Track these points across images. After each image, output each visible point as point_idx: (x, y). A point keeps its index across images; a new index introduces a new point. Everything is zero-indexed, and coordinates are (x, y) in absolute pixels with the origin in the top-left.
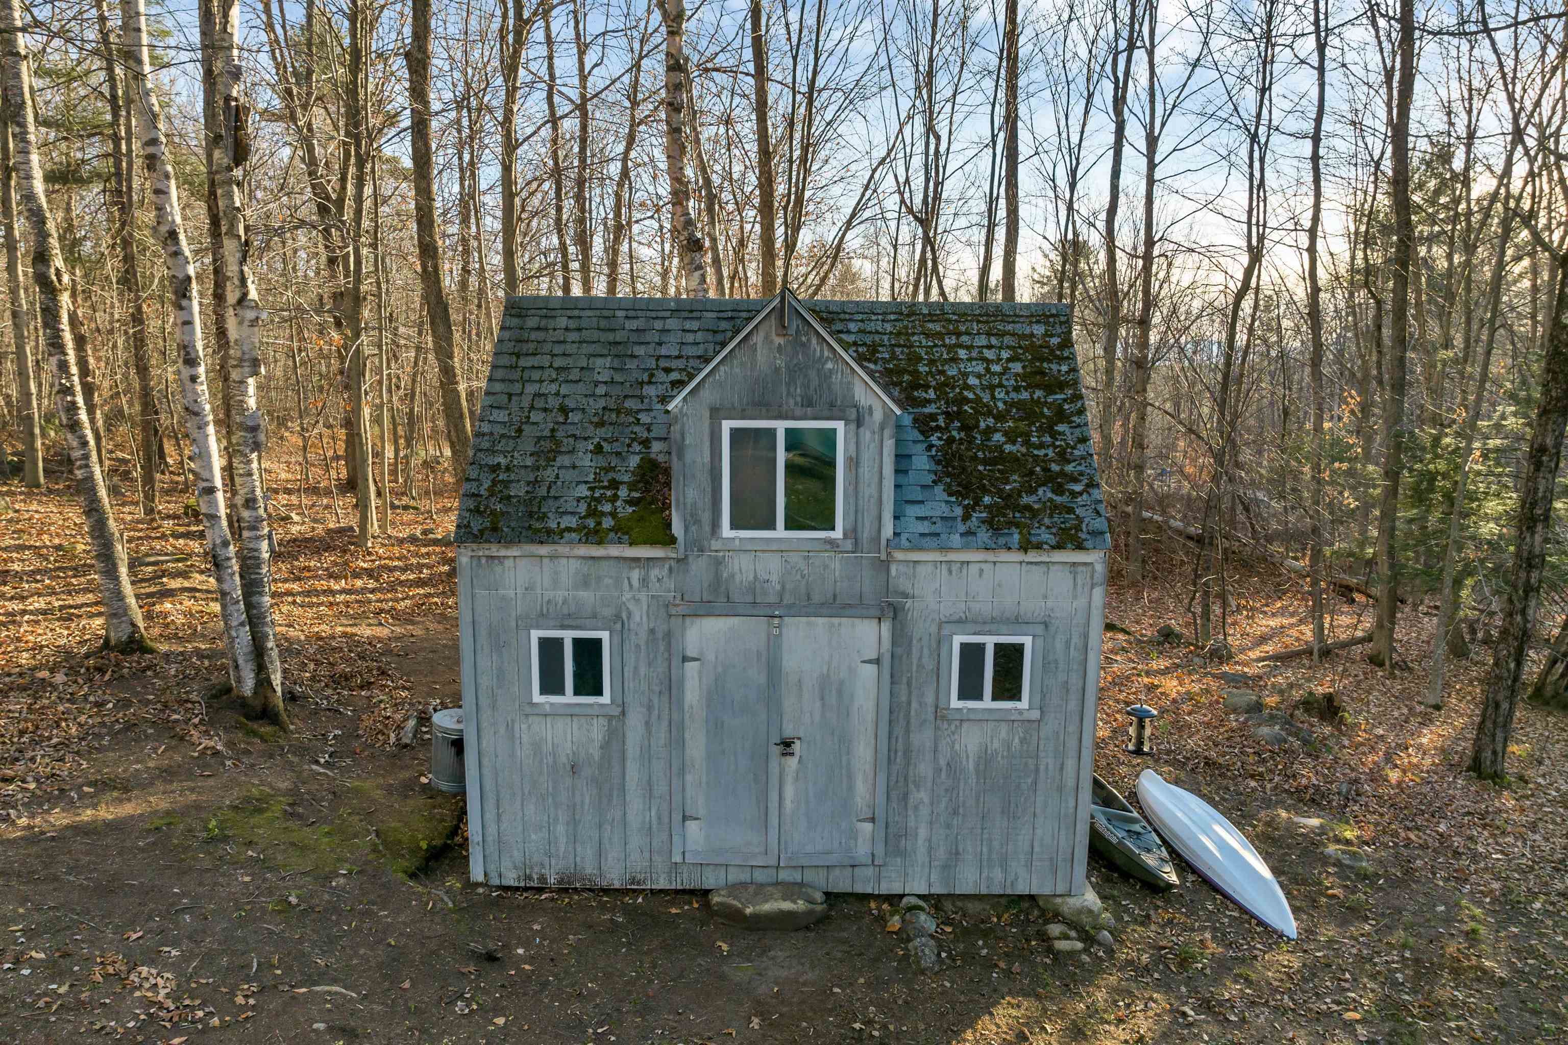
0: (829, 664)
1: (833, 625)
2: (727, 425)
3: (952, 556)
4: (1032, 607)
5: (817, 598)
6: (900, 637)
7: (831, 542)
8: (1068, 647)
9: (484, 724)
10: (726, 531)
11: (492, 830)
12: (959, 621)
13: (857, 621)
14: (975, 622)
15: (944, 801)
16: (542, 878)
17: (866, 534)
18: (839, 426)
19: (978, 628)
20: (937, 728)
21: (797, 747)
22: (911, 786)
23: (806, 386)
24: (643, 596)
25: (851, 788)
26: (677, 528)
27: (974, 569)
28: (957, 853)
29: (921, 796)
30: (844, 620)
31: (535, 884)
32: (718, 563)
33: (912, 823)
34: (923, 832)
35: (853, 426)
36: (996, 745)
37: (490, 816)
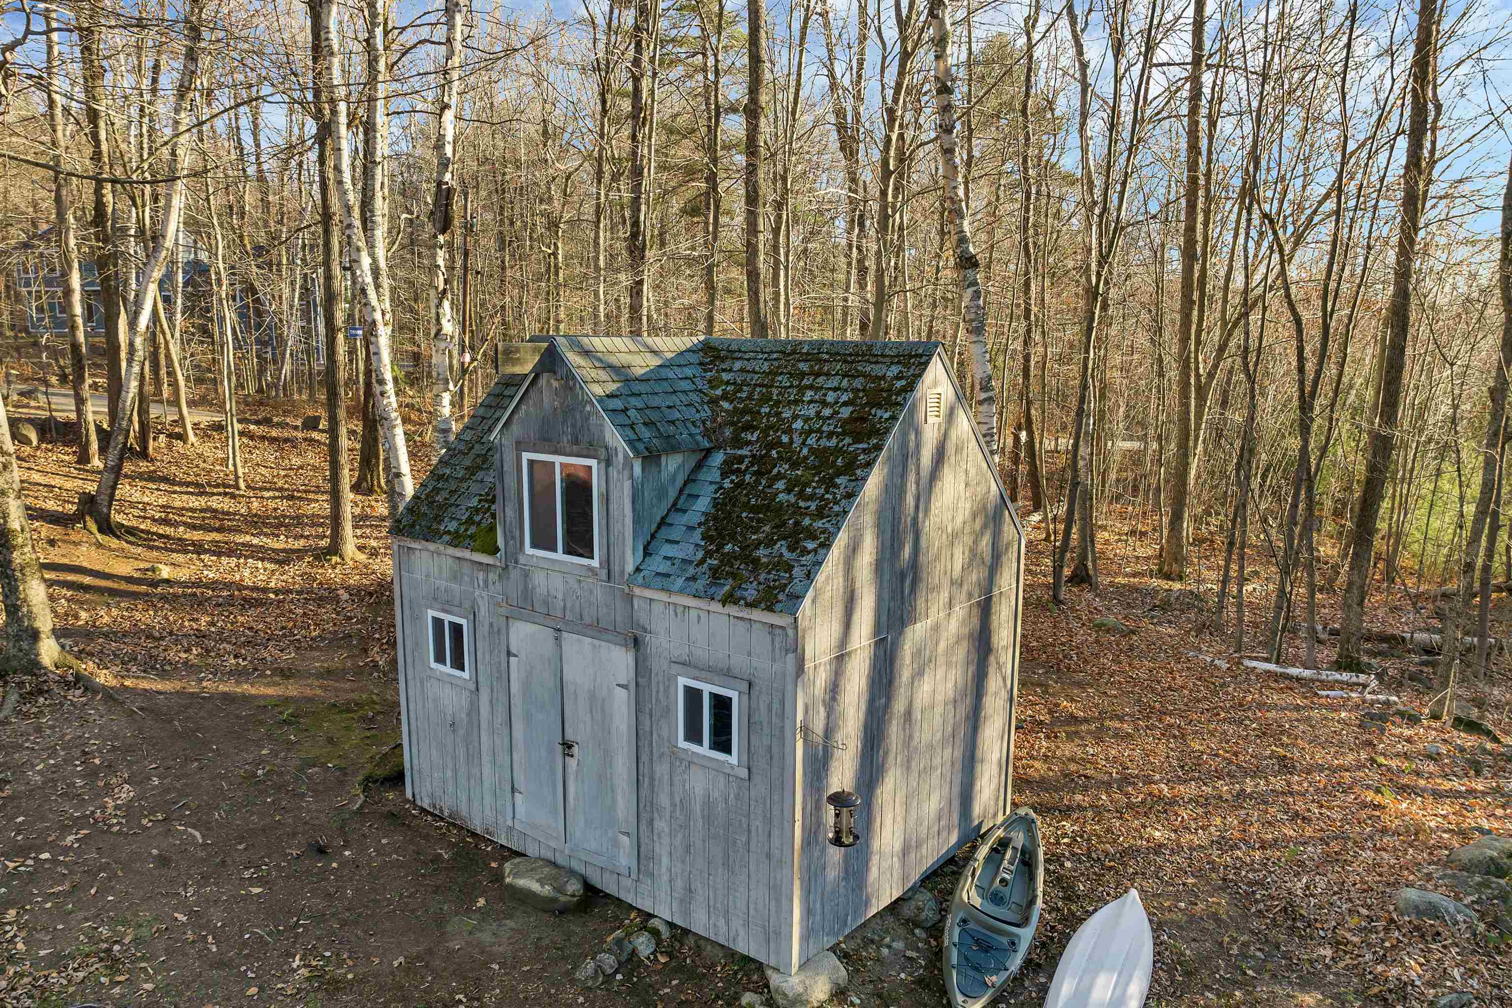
0: (595, 681)
1: (594, 646)
2: (526, 456)
3: (675, 599)
4: (739, 662)
5: (587, 620)
6: (641, 668)
7: (590, 569)
8: (770, 710)
9: (409, 677)
10: (529, 550)
11: (415, 761)
12: (683, 664)
13: (612, 646)
14: (696, 667)
15: (680, 835)
16: (441, 810)
17: (616, 568)
18: (593, 463)
19: (697, 673)
20: (672, 764)
21: (575, 750)
22: (656, 815)
23: (574, 426)
24: (484, 594)
25: (614, 801)
26: (500, 542)
27: (693, 613)
28: (690, 891)
29: (661, 825)
30: (603, 644)
31: (437, 812)
32: (526, 575)
33: (657, 849)
34: (665, 861)
35: (603, 465)
36: (716, 795)
37: (415, 750)
